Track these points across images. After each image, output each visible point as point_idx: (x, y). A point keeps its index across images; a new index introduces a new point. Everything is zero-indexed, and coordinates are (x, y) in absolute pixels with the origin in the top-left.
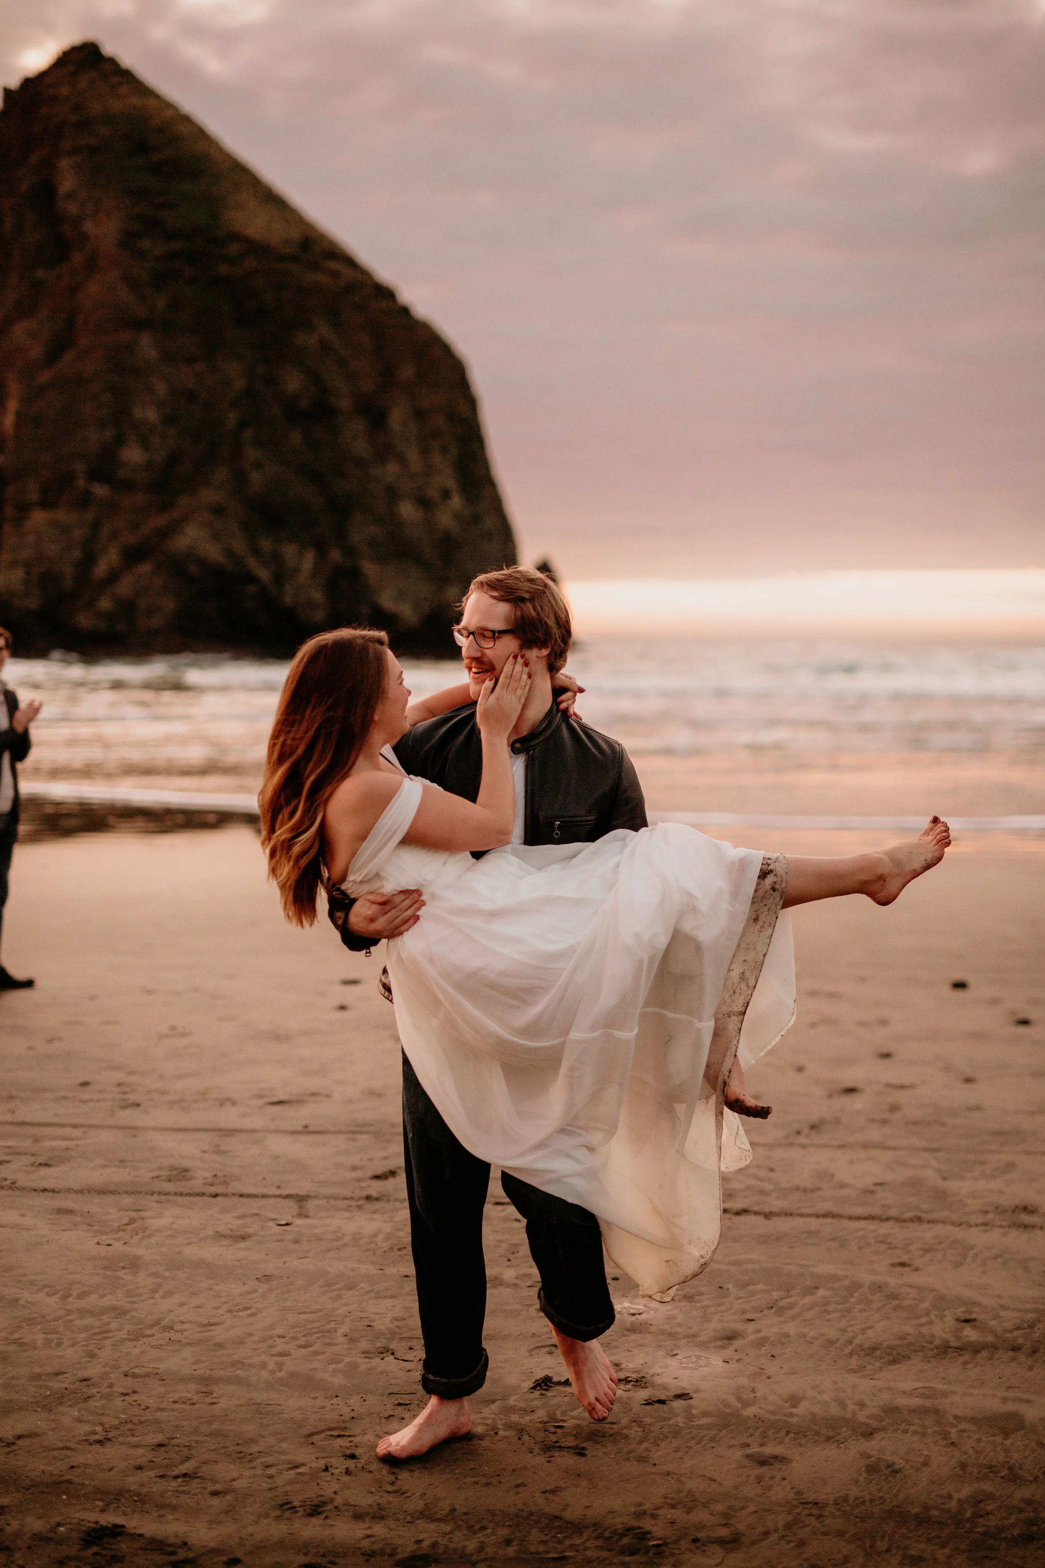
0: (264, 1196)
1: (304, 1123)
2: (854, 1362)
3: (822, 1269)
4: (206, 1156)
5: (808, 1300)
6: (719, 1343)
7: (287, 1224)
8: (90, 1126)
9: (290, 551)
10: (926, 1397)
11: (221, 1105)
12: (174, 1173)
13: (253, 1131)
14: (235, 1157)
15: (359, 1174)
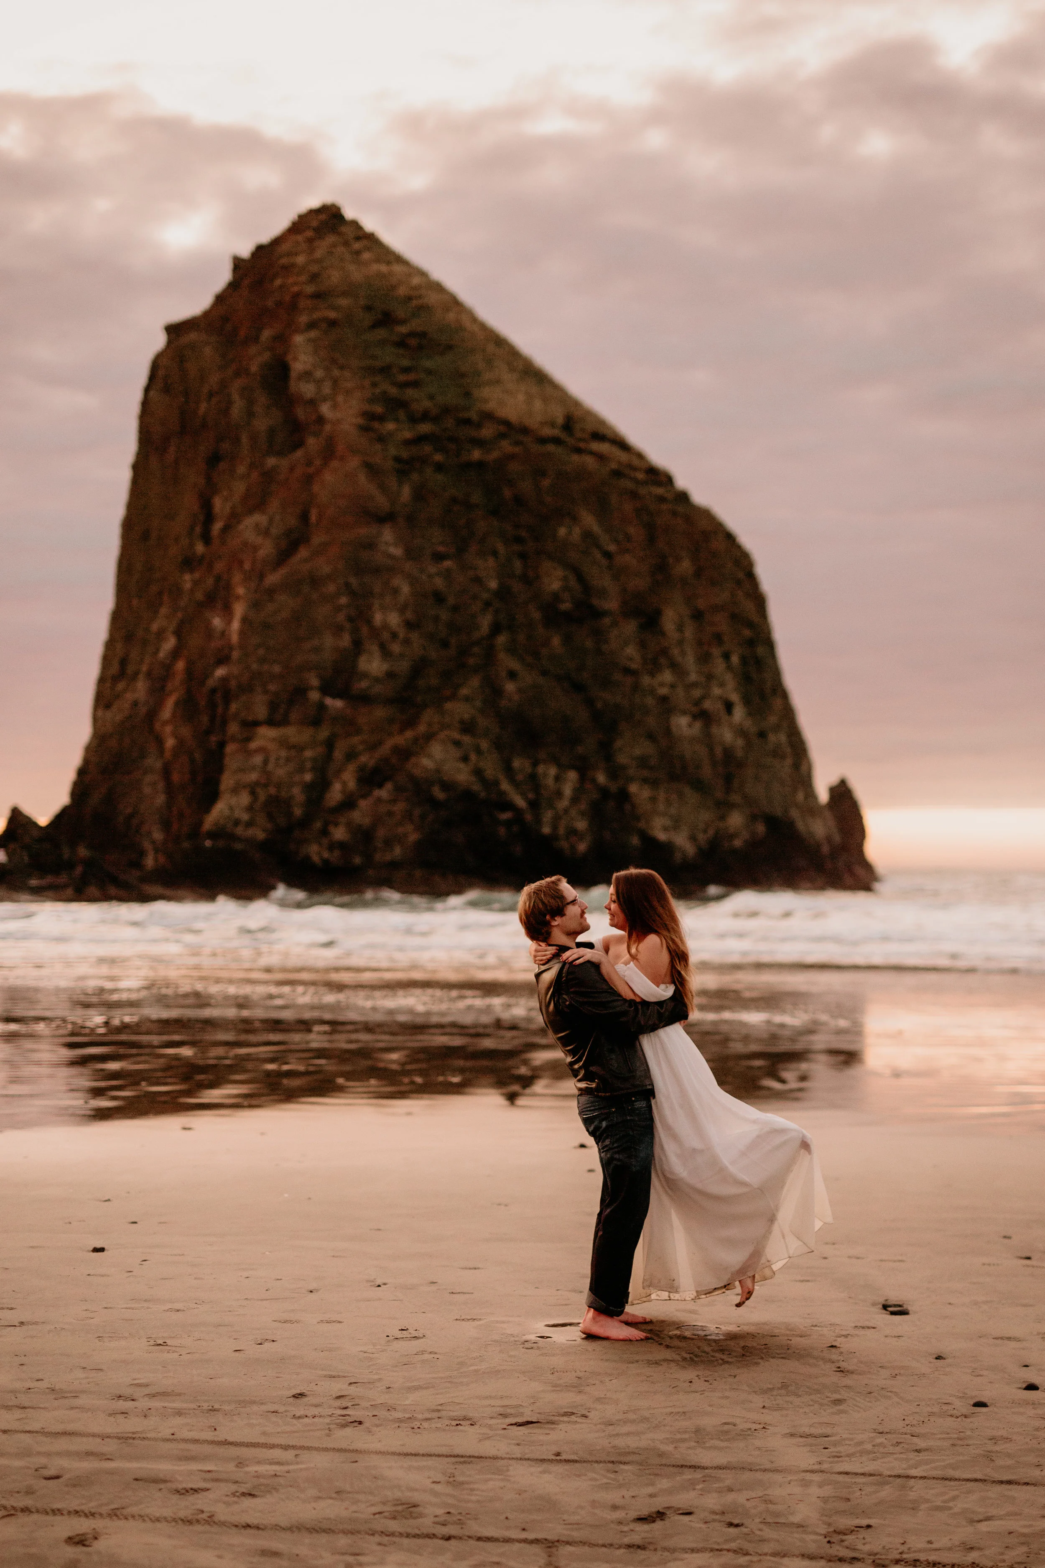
0: (507, 1540)
1: (555, 1449)
4: (437, 1487)
8: (302, 1448)
11: (457, 1425)
12: (400, 1508)
13: (495, 1458)
14: (472, 1490)
15: (619, 1515)
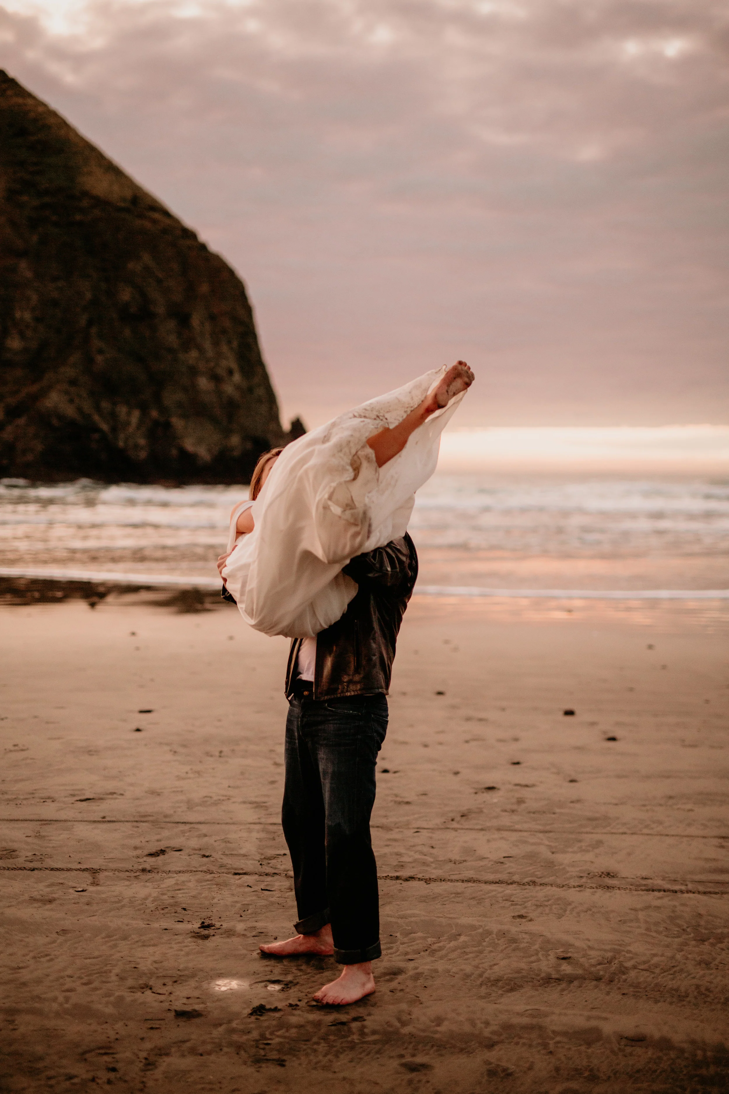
0: (69, 870)
1: (102, 814)
2: (483, 990)
3: (464, 921)
4: (29, 840)
5: (453, 944)
6: (388, 977)
7: (83, 891)
9: (122, 410)
10: (532, 1016)
11: (44, 802)
12: (5, 853)
13: (65, 821)
14: (50, 840)
15: (139, 852)
